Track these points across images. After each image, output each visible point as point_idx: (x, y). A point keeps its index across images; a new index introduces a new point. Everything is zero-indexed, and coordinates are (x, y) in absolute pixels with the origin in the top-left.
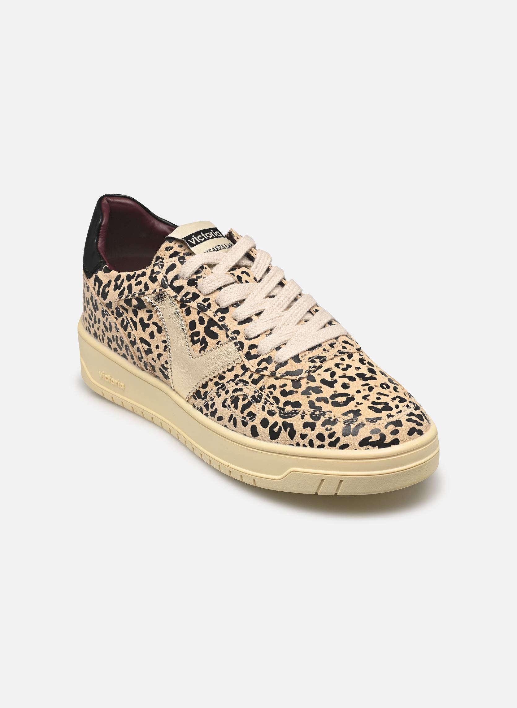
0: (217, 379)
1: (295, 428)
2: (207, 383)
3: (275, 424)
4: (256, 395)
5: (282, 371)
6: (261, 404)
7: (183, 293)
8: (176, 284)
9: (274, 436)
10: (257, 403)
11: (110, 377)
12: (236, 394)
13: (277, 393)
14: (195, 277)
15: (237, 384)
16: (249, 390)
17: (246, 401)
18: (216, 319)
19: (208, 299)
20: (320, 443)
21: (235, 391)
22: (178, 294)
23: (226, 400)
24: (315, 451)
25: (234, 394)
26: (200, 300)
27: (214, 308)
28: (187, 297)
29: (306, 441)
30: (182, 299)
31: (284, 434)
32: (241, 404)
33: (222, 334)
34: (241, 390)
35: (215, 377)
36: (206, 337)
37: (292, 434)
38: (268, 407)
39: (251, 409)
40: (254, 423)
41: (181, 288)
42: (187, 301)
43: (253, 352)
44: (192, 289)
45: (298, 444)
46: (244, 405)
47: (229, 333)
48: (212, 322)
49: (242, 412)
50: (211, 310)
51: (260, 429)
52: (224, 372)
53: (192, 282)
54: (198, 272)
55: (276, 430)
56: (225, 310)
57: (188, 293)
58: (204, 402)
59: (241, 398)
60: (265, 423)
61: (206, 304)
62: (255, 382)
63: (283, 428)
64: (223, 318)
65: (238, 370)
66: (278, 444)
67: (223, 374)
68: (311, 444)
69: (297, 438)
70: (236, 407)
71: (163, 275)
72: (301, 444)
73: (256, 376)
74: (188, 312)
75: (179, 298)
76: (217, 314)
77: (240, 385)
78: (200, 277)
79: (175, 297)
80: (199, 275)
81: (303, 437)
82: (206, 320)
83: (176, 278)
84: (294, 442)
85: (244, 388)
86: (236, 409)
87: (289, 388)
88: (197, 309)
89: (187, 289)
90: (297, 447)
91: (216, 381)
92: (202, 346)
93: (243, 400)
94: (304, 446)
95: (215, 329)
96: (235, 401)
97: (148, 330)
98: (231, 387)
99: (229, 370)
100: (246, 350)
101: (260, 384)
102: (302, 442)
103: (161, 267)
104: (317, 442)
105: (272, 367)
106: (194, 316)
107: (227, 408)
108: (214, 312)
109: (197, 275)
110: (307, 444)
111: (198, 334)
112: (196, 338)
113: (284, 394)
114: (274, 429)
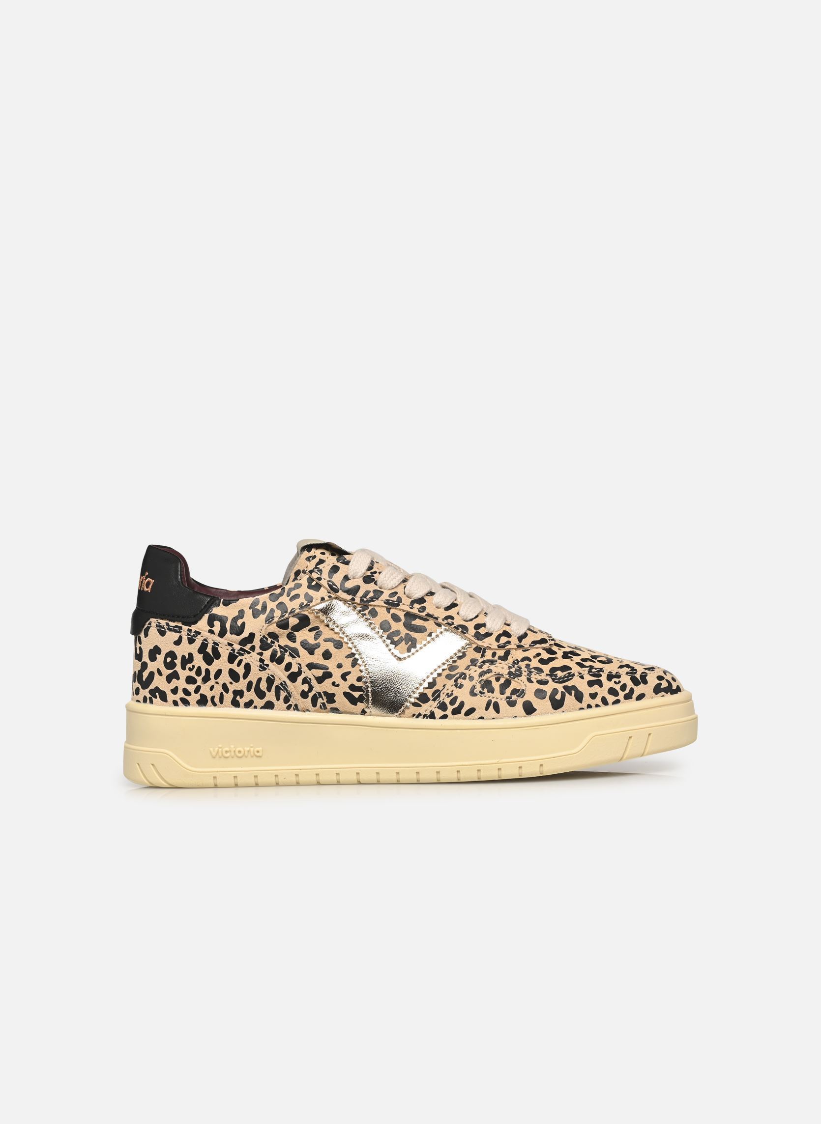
0: (447, 672)
1: (580, 689)
2: (434, 679)
3: (555, 691)
4: (513, 670)
5: (526, 642)
6: (524, 678)
7: (360, 593)
8: (349, 585)
9: (557, 705)
10: (518, 678)
11: (234, 748)
12: (485, 678)
13: (535, 663)
14: (369, 573)
15: (480, 667)
16: (502, 668)
17: (502, 681)
18: (415, 611)
19: (396, 593)
20: (615, 698)
21: (481, 675)
22: (355, 596)
23: (474, 687)
24: (611, 708)
25: (481, 679)
26: (385, 596)
27: (406, 601)
28: (367, 598)
29: (598, 700)
30: (362, 600)
31: (570, 699)
32: (496, 685)
33: (430, 625)
34: (489, 671)
35: (443, 670)
36: (410, 633)
37: (579, 697)
38: (535, 677)
39: (514, 685)
40: (526, 698)
41: (357, 589)
42: (368, 601)
43: (482, 631)
44: (371, 587)
45: (589, 706)
46: (501, 685)
47: (440, 620)
48: (409, 615)
49: (502, 693)
50: (403, 604)
51: (536, 703)
52: (455, 661)
53: (368, 579)
54: (370, 568)
55: (558, 697)
56: (421, 600)
57: (367, 592)
58: (437, 702)
59: (493, 680)
60: (540, 694)
61: (395, 599)
62: (504, 658)
63: (566, 693)
64: (424, 609)
65: (472, 654)
66: (564, 713)
67: (454, 664)
68: (605, 702)
69: (587, 699)
70: (492, 691)
71: (326, 581)
72: (593, 705)
73: (501, 653)
74: (374, 613)
75: (358, 600)
76: (414, 606)
77: (486, 667)
78: (375, 572)
79: (353, 599)
80: (372, 571)
81: (593, 696)
82: (401, 615)
83: (346, 578)
84: (584, 705)
85: (492, 667)
86: (493, 692)
87: (545, 656)
88: (385, 607)
89: (364, 587)
90: (590, 710)
91: (446, 674)
92: (408, 645)
93: (498, 680)
94: (597, 706)
95: (417, 622)
96: (487, 685)
97: (319, 652)
98: (475, 672)
99: (460, 658)
100: (472, 631)
101: (510, 660)
102: (593, 702)
103: (319, 573)
104: (611, 699)
105: (514, 640)
106: (383, 615)
107: (478, 695)
108: (409, 605)
109: (370, 571)
110: (600, 703)
111: (397, 633)
112: (396, 639)
113: (542, 661)
114: (556, 697)
